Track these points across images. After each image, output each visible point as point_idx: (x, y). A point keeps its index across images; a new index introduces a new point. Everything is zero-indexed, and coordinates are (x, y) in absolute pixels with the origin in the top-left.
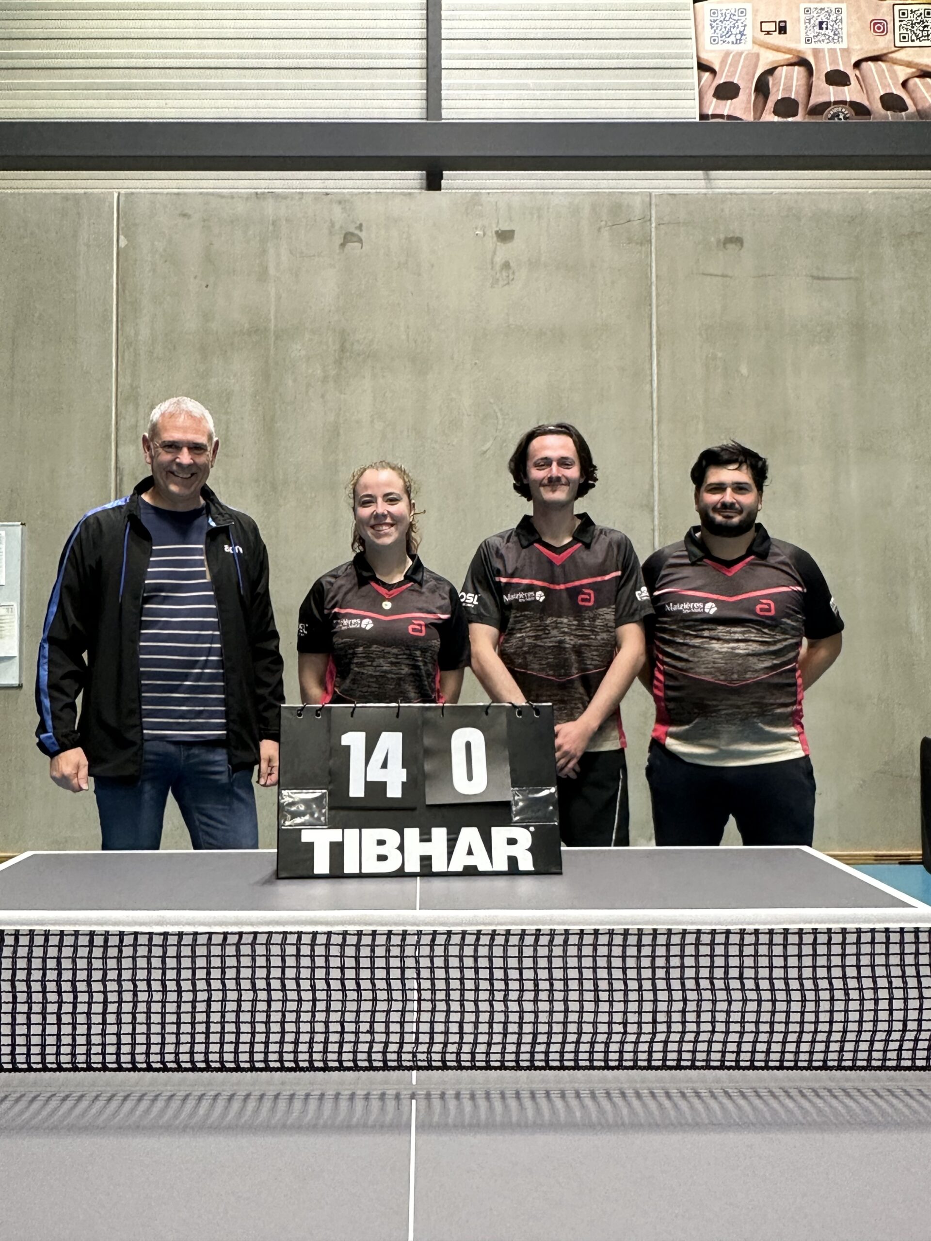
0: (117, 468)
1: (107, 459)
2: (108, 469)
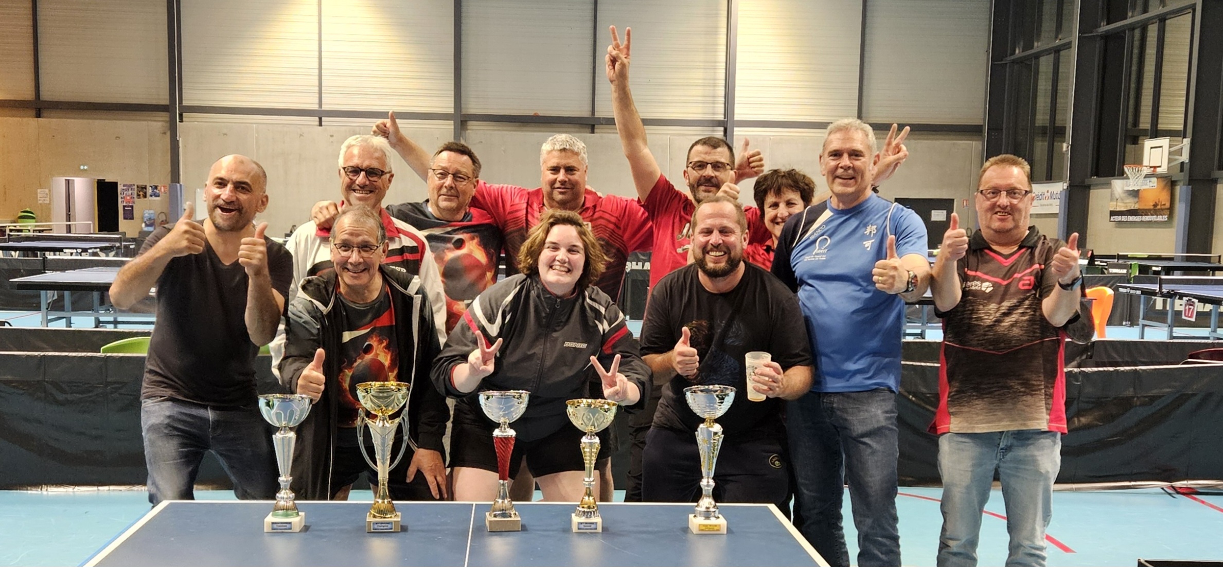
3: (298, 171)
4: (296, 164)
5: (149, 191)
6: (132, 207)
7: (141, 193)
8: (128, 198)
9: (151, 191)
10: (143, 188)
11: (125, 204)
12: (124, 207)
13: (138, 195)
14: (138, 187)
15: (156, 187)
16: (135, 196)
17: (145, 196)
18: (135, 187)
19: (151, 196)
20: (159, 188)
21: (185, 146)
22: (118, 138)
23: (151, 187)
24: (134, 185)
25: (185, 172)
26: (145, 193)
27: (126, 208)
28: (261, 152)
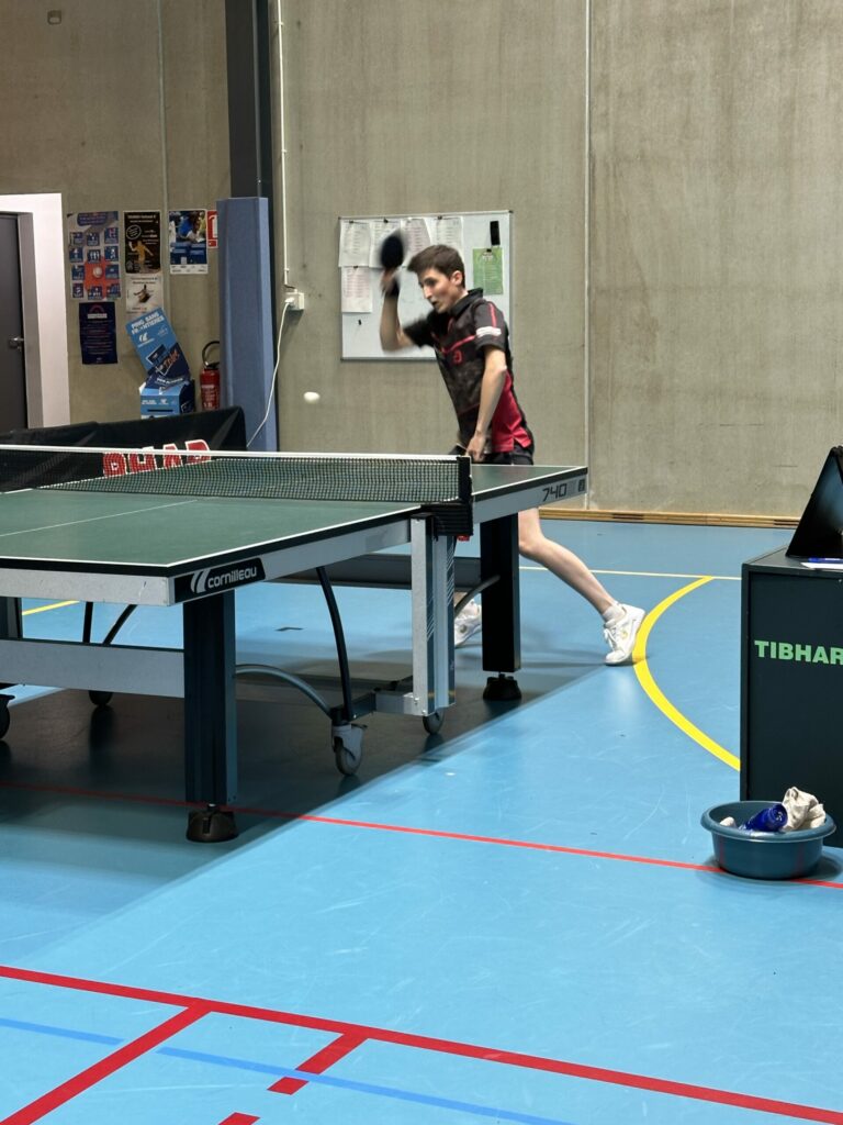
0: (590, 155)
1: (581, 148)
2: (581, 157)
3: (787, 93)
4: (782, 54)
5: (169, 236)
6: (109, 308)
7: (141, 249)
8: (97, 271)
9: (173, 239)
10: (144, 228)
11: (85, 299)
12: (85, 310)
13: (131, 257)
14: (128, 223)
15: (191, 220)
16: (121, 263)
18: (120, 224)
19: (176, 259)
20: (203, 221)
21: (297, 24)
22: (59, 14)
23: (174, 218)
24: (116, 213)
25: (299, 147)
26: (155, 247)
27: (91, 316)
28: (614, 17)
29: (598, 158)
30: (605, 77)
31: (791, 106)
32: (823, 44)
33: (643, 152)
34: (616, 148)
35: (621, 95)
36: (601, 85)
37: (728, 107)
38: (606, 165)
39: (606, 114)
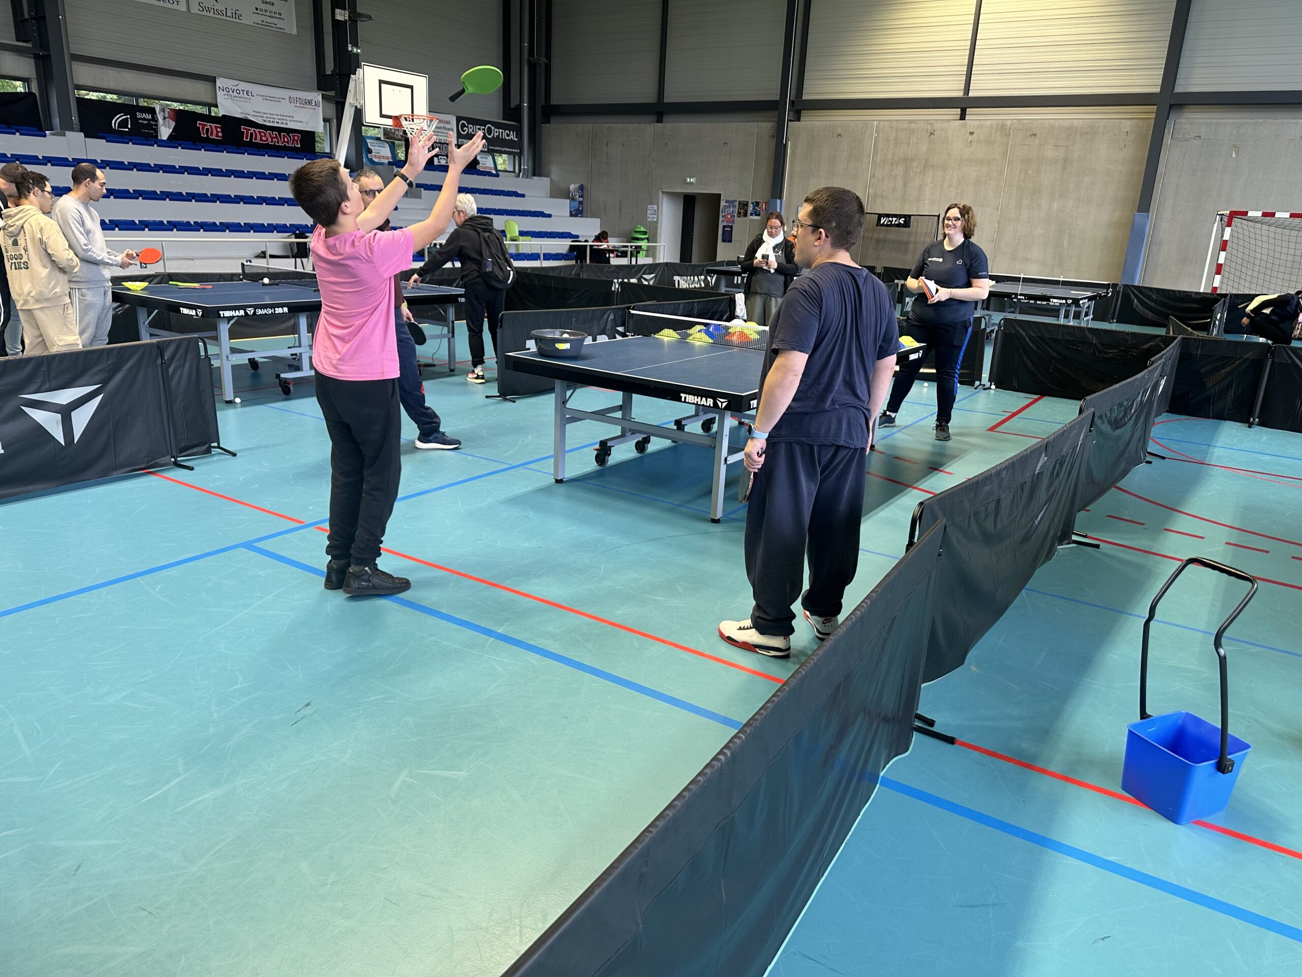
3: (921, 183)
4: (920, 172)
5: (750, 208)
6: (731, 227)
7: (742, 211)
8: (729, 216)
9: (751, 209)
10: (744, 205)
11: (725, 224)
12: (724, 227)
13: (739, 213)
14: (739, 203)
15: (758, 204)
16: (736, 215)
17: (745, 215)
18: (737, 204)
19: (752, 214)
20: (760, 205)
21: (793, 152)
22: (726, 143)
23: (753, 203)
24: (736, 201)
25: (790, 185)
26: (746, 211)
27: (726, 229)
28: (879, 158)
29: (870, 196)
30: (874, 174)
31: (921, 186)
32: (931, 171)
33: (882, 195)
34: (875, 193)
35: (878, 179)
36: (873, 176)
37: (905, 185)
38: (872, 197)
39: (873, 184)
